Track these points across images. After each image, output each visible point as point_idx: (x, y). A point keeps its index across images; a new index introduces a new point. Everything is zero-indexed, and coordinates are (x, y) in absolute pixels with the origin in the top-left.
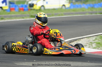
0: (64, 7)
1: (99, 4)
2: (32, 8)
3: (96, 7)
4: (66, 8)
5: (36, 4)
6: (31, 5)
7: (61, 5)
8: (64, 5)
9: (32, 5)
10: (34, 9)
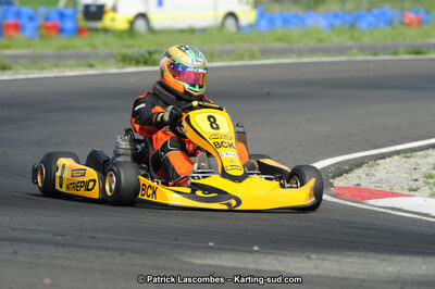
0: (230, 22)
1: (376, 11)
2: (99, 25)
3: (363, 25)
4: (238, 27)
5: (114, 9)
6: (93, 9)
7: (221, 13)
8: (232, 15)
9: (95, 13)
10: (106, 30)
